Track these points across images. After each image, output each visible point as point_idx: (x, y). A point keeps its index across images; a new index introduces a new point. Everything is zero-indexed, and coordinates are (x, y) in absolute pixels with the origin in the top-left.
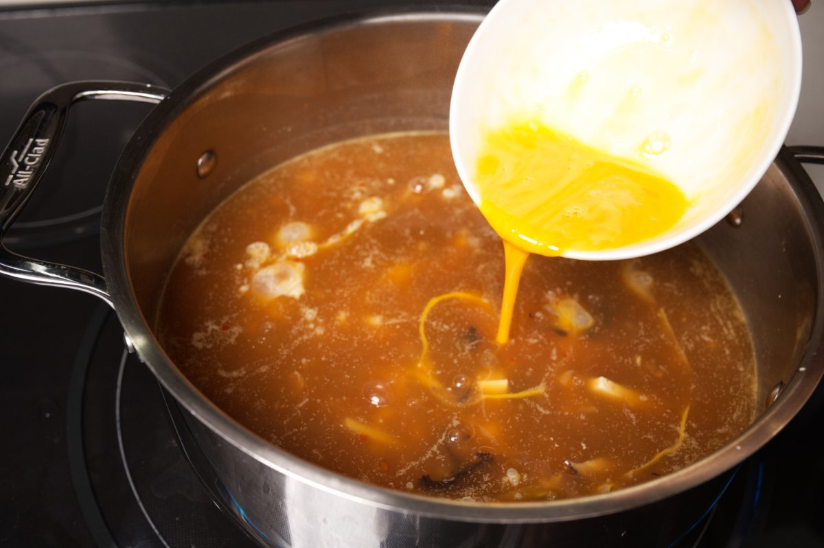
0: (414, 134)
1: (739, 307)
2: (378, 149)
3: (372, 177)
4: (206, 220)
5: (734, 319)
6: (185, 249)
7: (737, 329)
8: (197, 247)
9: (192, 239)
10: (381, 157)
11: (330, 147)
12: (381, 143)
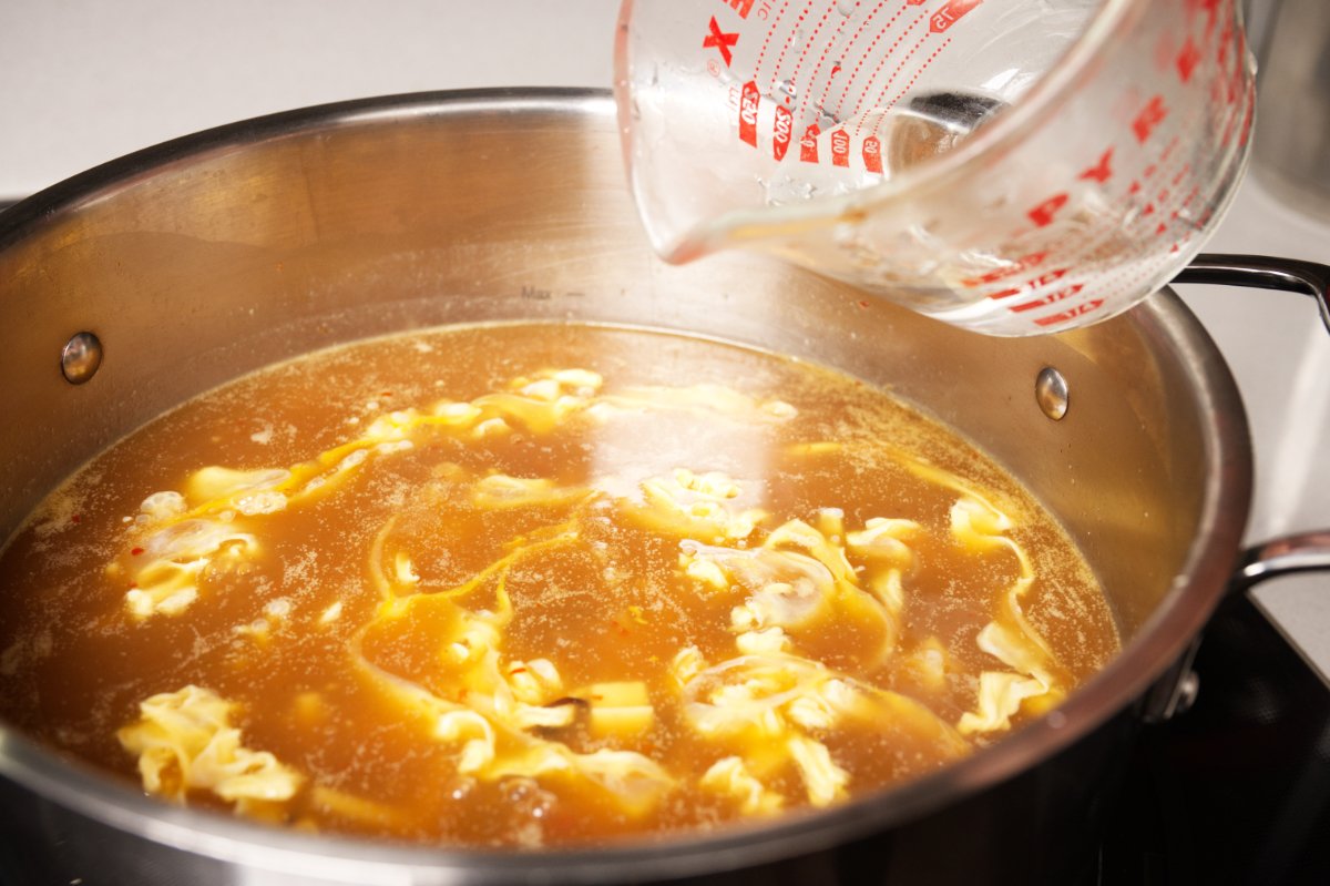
0: (487, 325)
1: (1083, 563)
2: (424, 348)
3: (407, 382)
4: (87, 465)
5: (1077, 584)
6: (39, 511)
7: (1086, 599)
8: (63, 508)
9: (52, 497)
10: (428, 357)
11: (335, 349)
12: (428, 339)
